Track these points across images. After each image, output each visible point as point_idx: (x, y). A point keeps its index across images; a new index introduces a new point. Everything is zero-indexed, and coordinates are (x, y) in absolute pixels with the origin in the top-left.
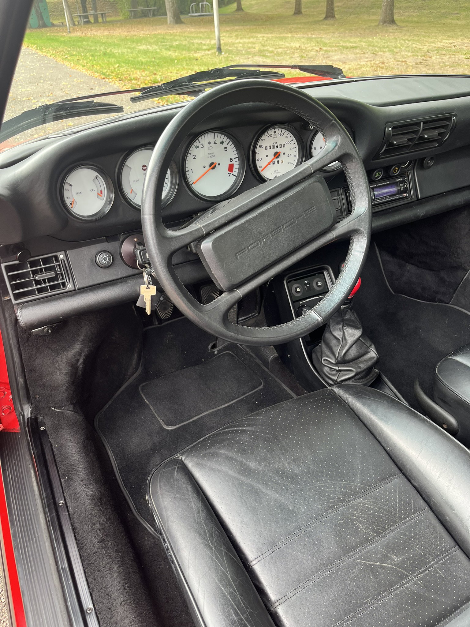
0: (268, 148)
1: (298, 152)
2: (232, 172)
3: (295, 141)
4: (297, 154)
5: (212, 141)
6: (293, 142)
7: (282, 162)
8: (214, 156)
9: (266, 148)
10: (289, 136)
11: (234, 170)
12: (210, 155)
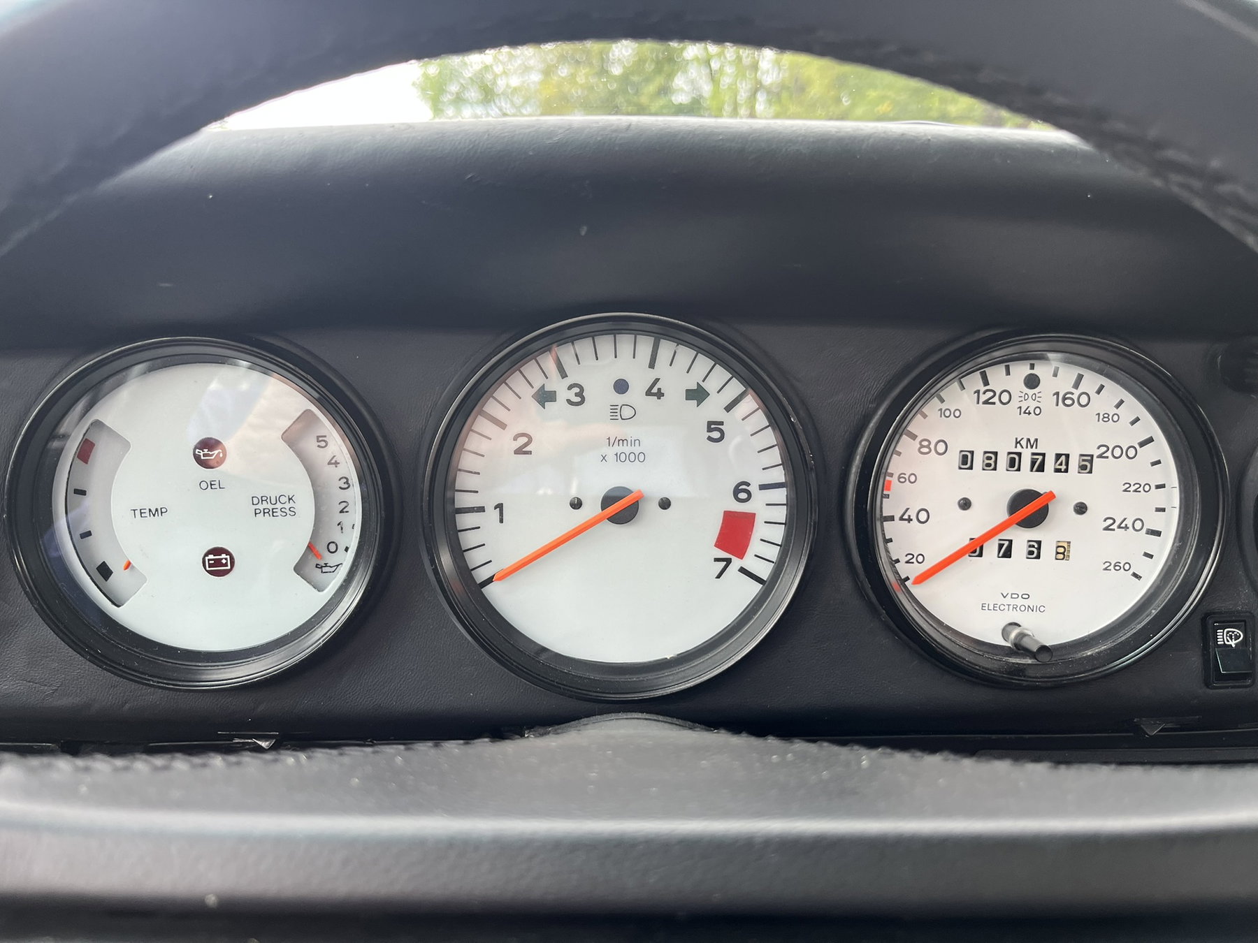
0: (979, 460)
1: (1174, 515)
2: (741, 555)
3: (1162, 449)
4: (1170, 524)
5: (639, 379)
6: (1148, 453)
7: (1063, 552)
8: (640, 457)
9: (966, 461)
10: (1126, 413)
11: (755, 546)
12: (618, 449)
